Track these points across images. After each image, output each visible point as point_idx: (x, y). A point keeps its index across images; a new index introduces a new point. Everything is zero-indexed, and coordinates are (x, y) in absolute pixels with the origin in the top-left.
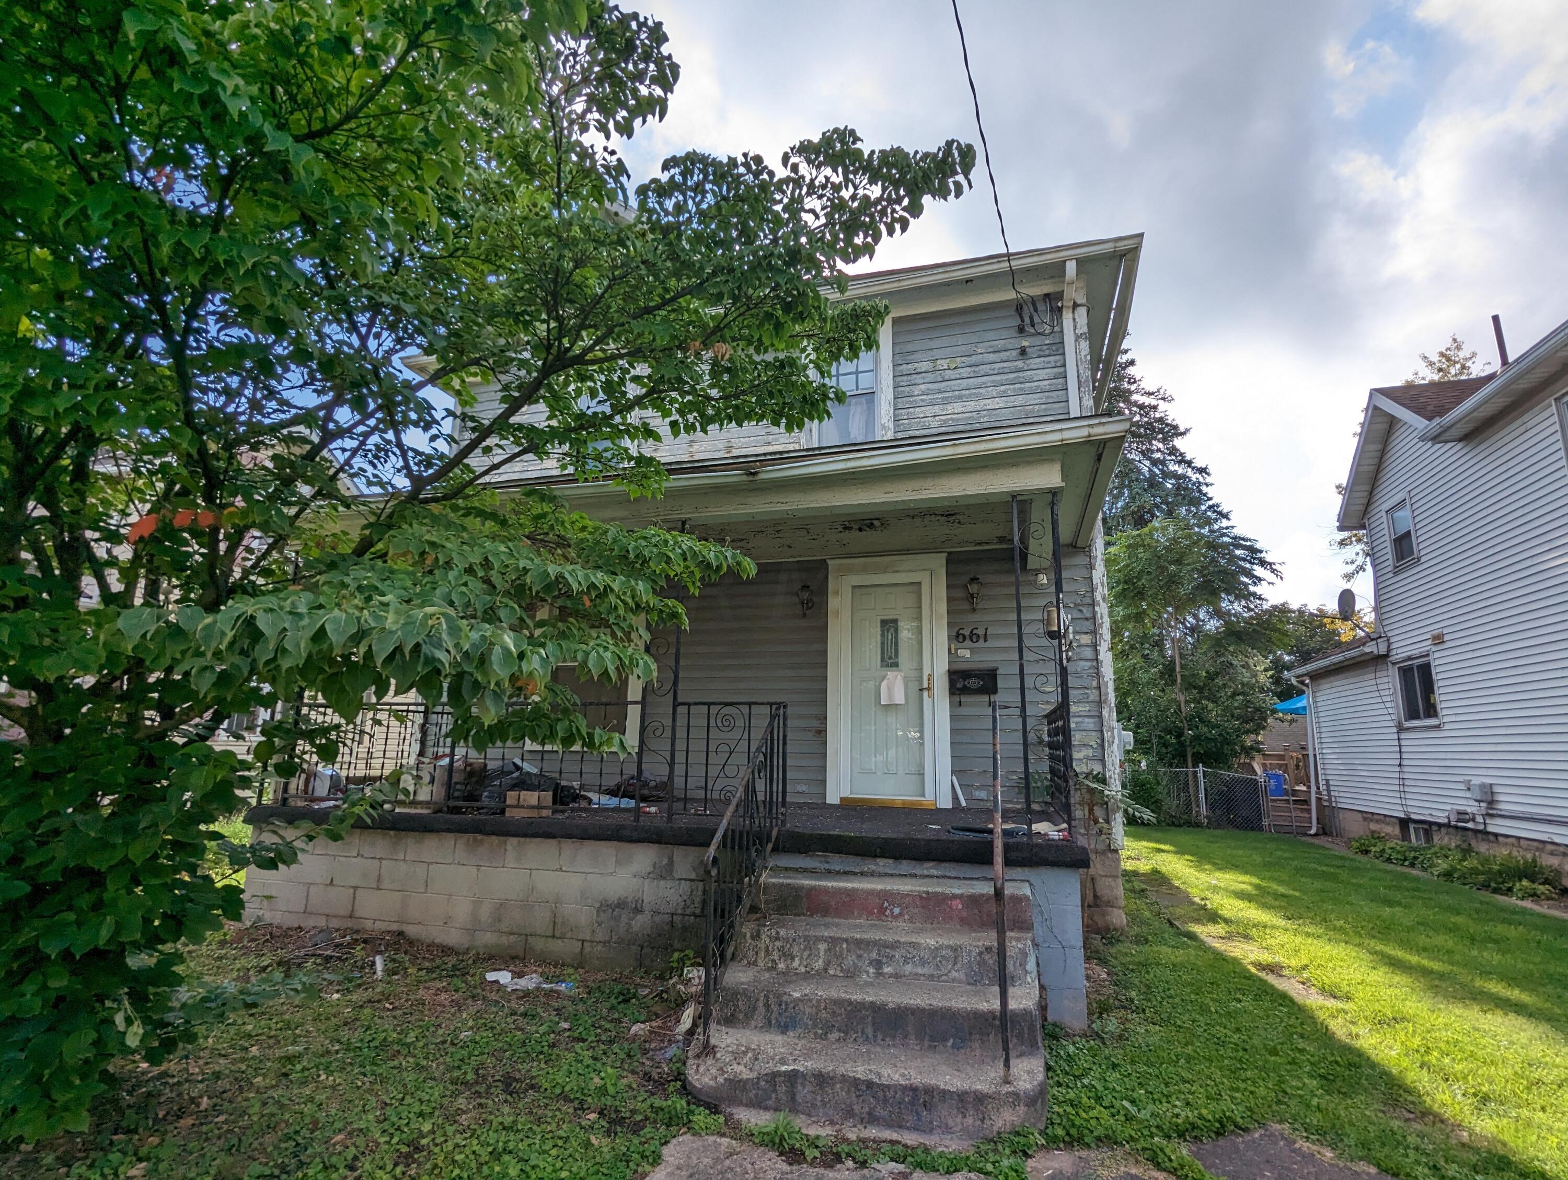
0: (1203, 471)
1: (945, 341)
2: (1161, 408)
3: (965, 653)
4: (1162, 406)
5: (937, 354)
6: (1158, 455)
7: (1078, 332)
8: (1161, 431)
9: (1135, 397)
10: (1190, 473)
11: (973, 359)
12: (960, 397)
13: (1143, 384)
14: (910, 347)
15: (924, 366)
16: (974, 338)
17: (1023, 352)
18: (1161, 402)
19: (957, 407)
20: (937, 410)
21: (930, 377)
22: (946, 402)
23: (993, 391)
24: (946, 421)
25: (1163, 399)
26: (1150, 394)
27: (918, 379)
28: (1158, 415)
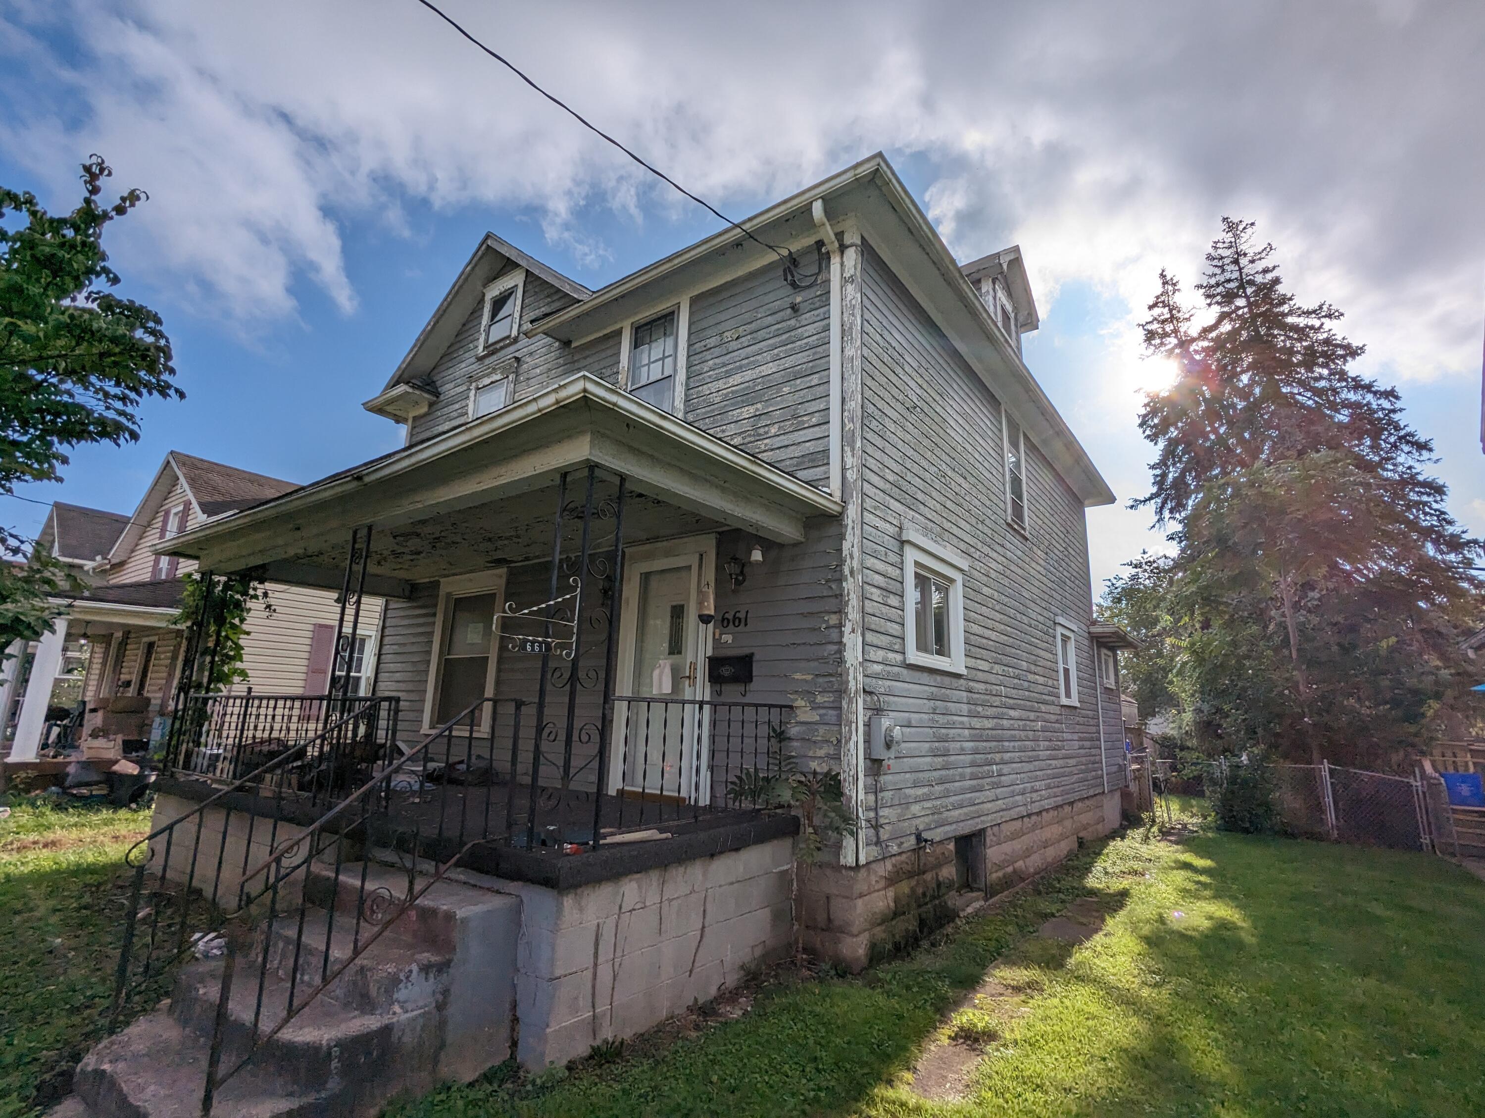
0: (1391, 394)
1: (731, 312)
2: (1326, 327)
3: (728, 638)
4: (1328, 324)
5: (722, 328)
6: (1323, 384)
7: (847, 275)
8: (1324, 354)
9: (1290, 320)
10: (1369, 397)
11: (753, 326)
12: (741, 367)
13: (1298, 302)
14: (704, 324)
15: (712, 342)
16: (754, 304)
17: (794, 308)
18: (1326, 321)
19: (737, 379)
20: (721, 384)
21: (717, 352)
22: (728, 375)
23: (767, 356)
24: (726, 395)
25: (1329, 316)
26: (1308, 313)
27: (707, 355)
28: (1322, 336)
